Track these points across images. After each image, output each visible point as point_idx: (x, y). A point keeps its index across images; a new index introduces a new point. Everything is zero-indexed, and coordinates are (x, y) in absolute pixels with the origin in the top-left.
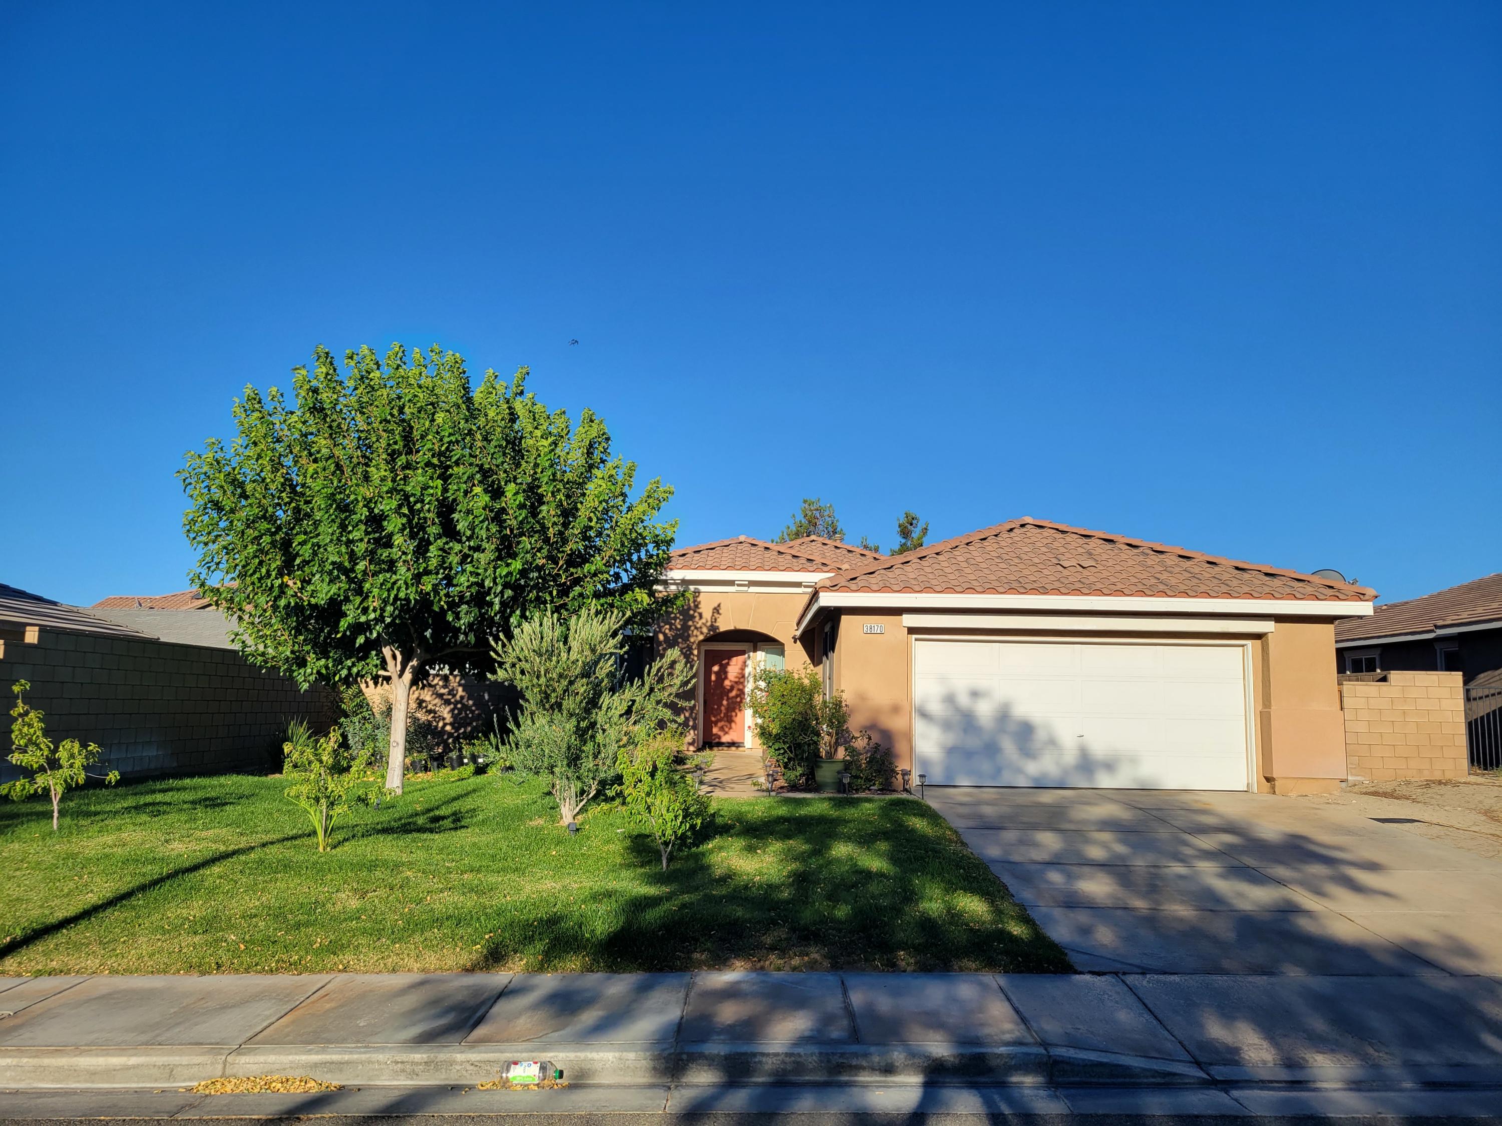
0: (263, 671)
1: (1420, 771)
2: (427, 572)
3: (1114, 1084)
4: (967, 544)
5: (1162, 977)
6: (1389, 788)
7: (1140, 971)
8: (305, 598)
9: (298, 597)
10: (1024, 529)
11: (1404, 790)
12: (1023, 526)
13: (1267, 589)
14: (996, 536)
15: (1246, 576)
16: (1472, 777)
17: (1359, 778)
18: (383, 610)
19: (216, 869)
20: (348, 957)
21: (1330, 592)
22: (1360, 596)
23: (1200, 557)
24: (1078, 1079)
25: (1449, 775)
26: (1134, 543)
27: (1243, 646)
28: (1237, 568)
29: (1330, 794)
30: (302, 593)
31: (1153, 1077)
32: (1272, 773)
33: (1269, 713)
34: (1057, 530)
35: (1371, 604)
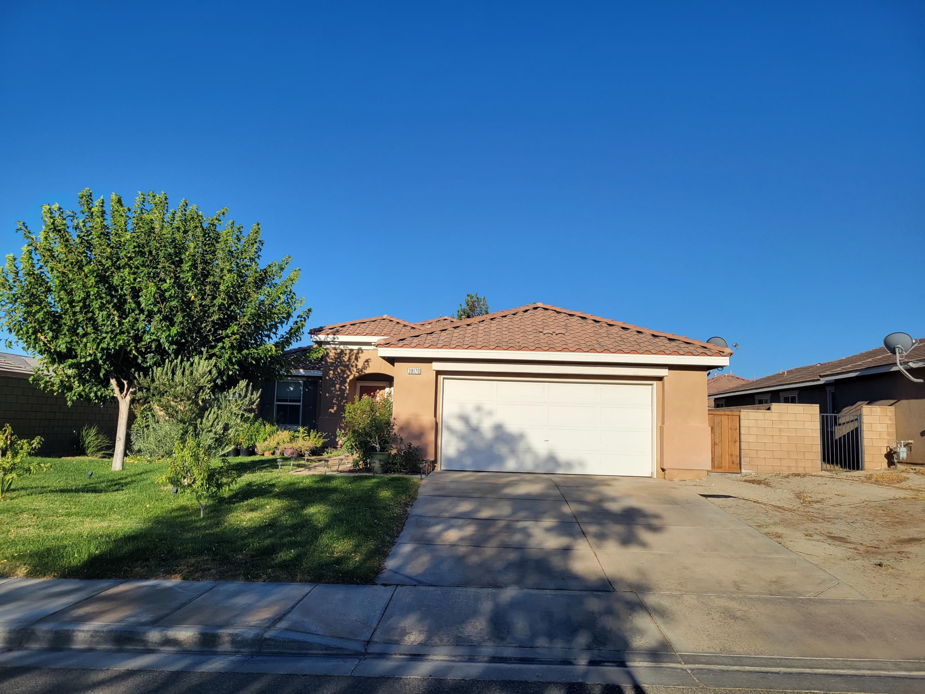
1: (789, 467)
2: (122, 333)
3: (299, 654)
4: (492, 319)
5: (424, 588)
6: (762, 478)
7: (415, 583)
8: (52, 347)
9: (48, 347)
10: (536, 311)
12: (535, 308)
14: (514, 314)
15: (657, 339)
16: (823, 472)
17: (749, 471)
21: (702, 350)
22: (720, 353)
23: (633, 328)
24: (277, 650)
25: (808, 470)
26: (597, 320)
27: (652, 385)
28: (653, 335)
29: (701, 480)
30: (50, 344)
31: (326, 650)
32: (663, 466)
33: (663, 428)
34: (555, 311)
35: (728, 358)
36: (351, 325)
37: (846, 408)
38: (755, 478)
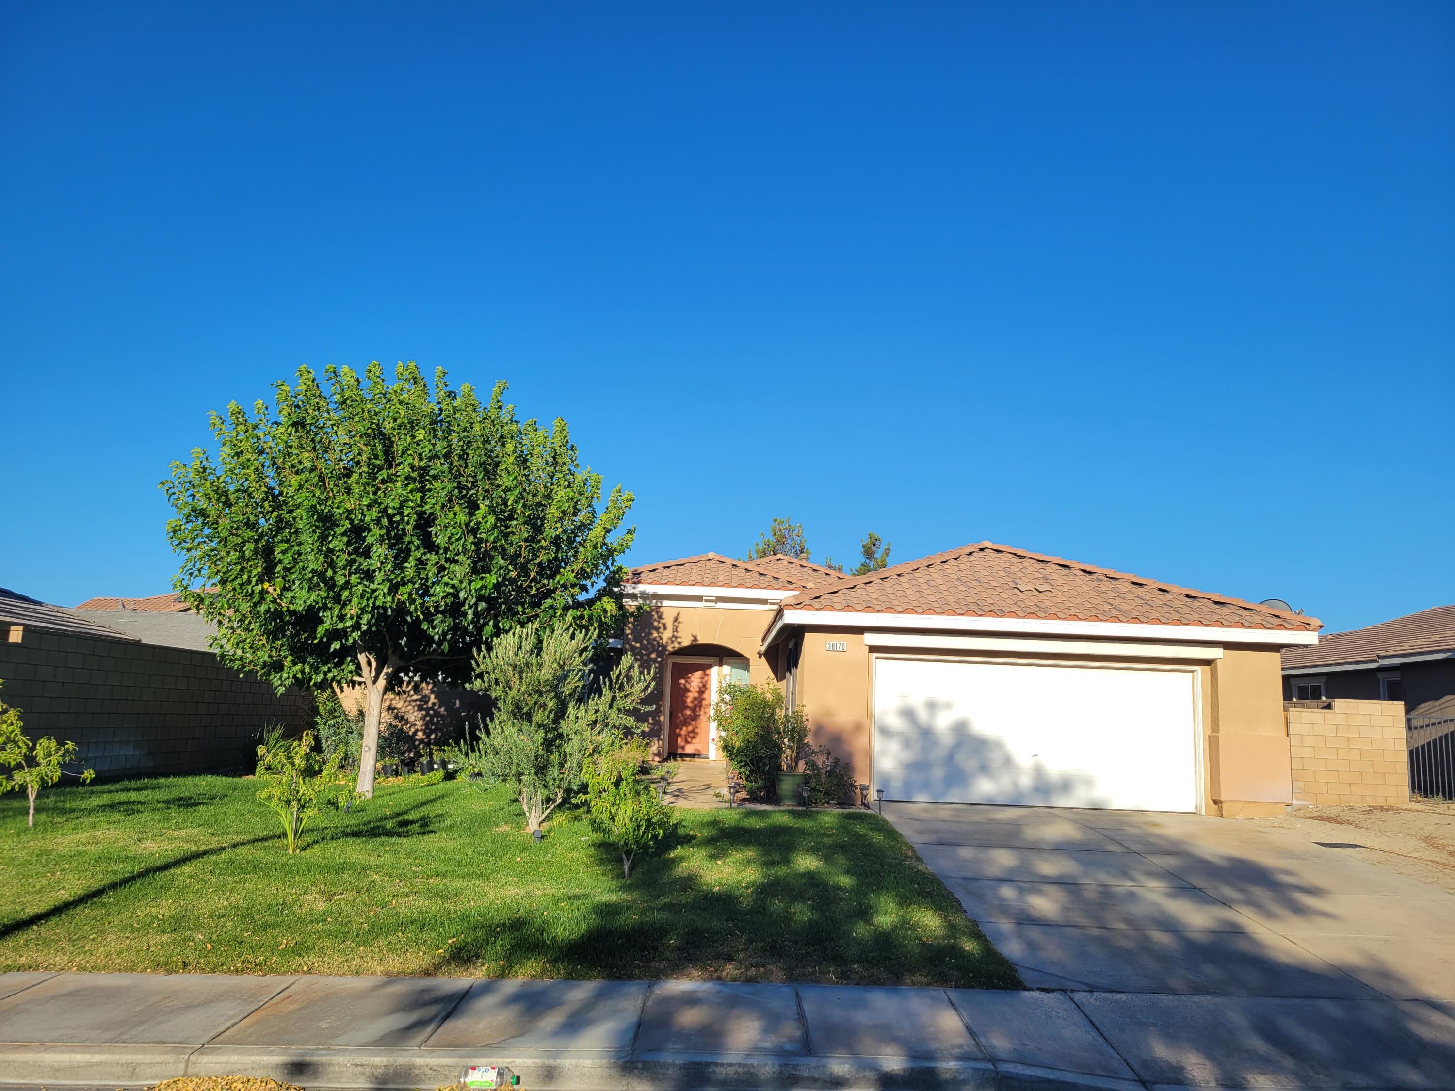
0: (241, 676)
1: (1363, 797)
2: (404, 582)
4: (928, 566)
5: (1109, 995)
6: (1333, 813)
7: (1087, 988)
8: (283, 605)
9: (277, 604)
10: (983, 553)
11: (1347, 815)
12: (982, 550)
13: (1216, 617)
14: (956, 559)
15: (1196, 603)
16: (1413, 804)
17: (1304, 803)
18: (359, 617)
19: (187, 869)
20: (313, 959)
21: (1276, 621)
22: (1306, 626)
23: (1153, 584)
25: (1391, 802)
26: (1088, 569)
27: (1192, 671)
28: (1188, 596)
29: (1276, 818)
30: (281, 600)
32: (1220, 796)
33: (1217, 738)
34: (1015, 554)
35: (1316, 634)
36: (665, 568)
37: (1423, 705)
38: (1318, 813)
